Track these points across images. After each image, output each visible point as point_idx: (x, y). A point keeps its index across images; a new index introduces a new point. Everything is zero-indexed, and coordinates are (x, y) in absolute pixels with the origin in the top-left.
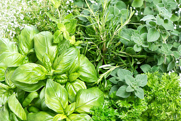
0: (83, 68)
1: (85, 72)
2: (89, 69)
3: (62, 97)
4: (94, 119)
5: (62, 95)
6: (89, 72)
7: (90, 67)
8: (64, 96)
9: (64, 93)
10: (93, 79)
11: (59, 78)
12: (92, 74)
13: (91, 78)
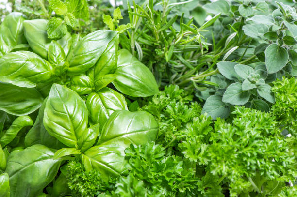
0: (123, 69)
1: (127, 77)
2: (135, 72)
3: (76, 113)
4: (133, 164)
5: (76, 110)
6: (135, 77)
7: (139, 69)
8: (80, 112)
9: (81, 108)
10: (142, 91)
11: (76, 83)
12: (141, 82)
13: (137, 88)
